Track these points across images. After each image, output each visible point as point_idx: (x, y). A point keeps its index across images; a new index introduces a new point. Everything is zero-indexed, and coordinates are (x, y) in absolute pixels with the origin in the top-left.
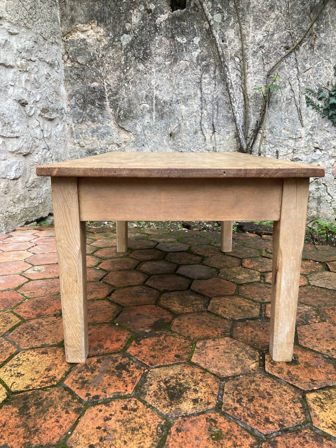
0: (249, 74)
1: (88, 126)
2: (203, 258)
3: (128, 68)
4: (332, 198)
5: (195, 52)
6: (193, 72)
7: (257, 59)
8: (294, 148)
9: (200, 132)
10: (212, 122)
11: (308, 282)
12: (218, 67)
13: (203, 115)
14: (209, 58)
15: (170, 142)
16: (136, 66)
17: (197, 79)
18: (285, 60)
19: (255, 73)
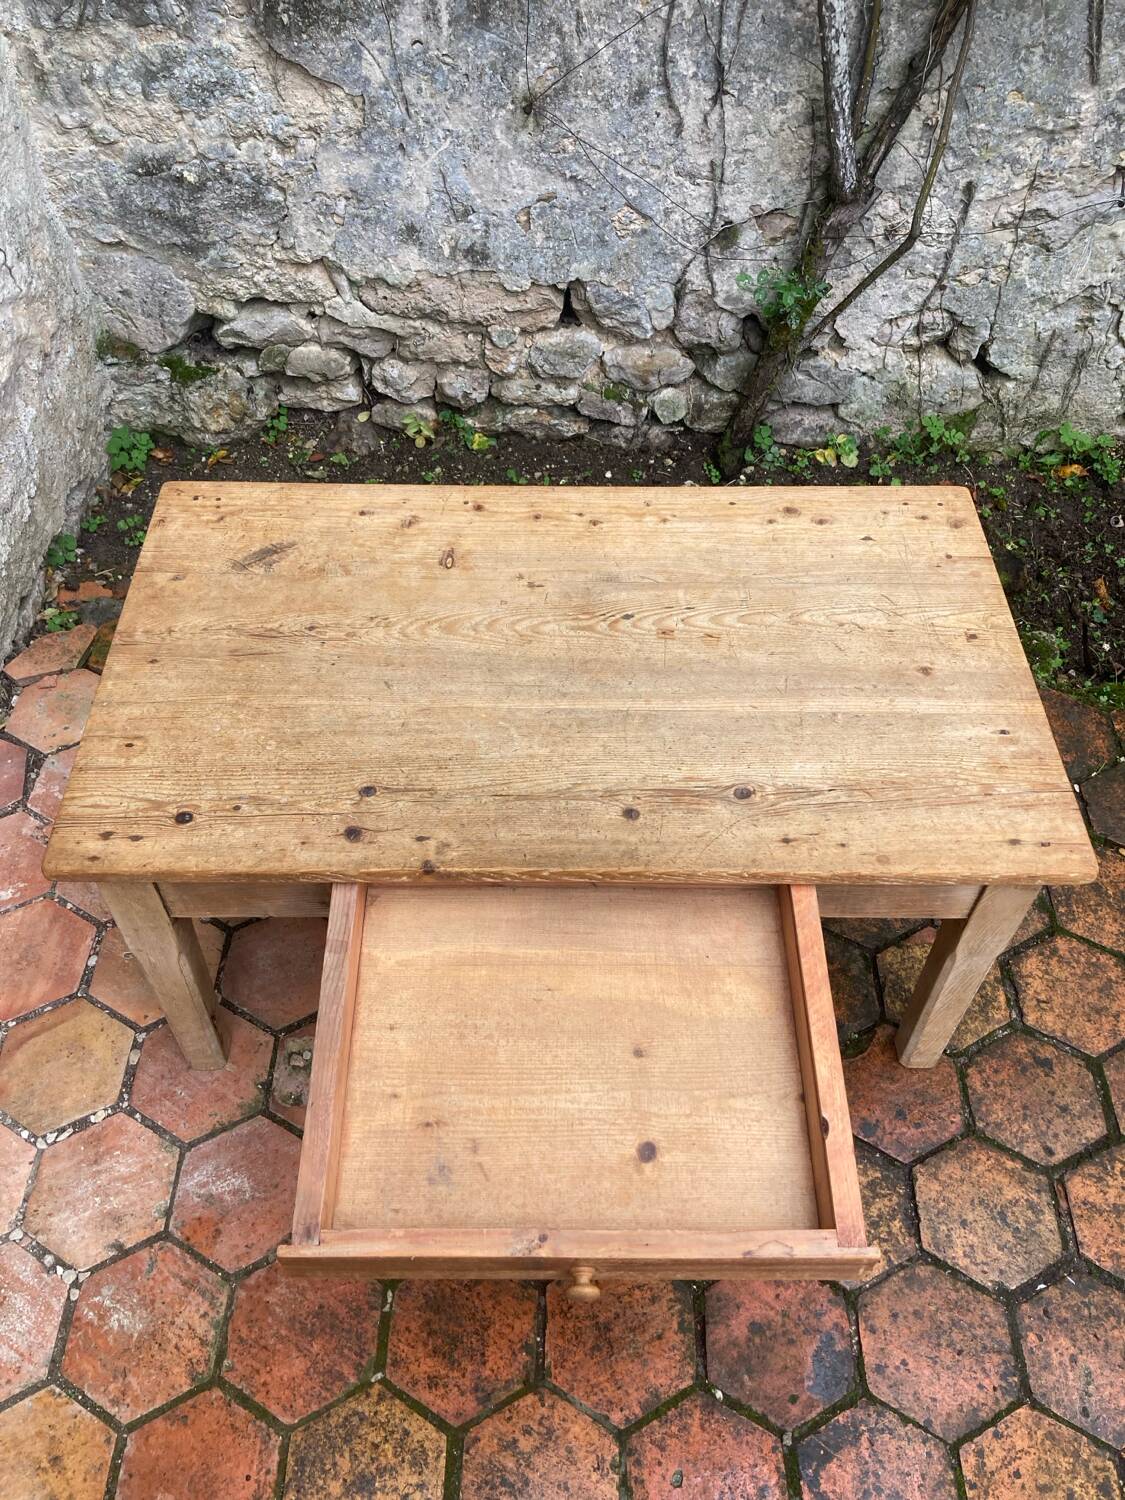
1: (119, 46)
8: (1041, 171)
9: (655, 92)
10: (712, 50)
13: (676, 12)
15: (524, 137)
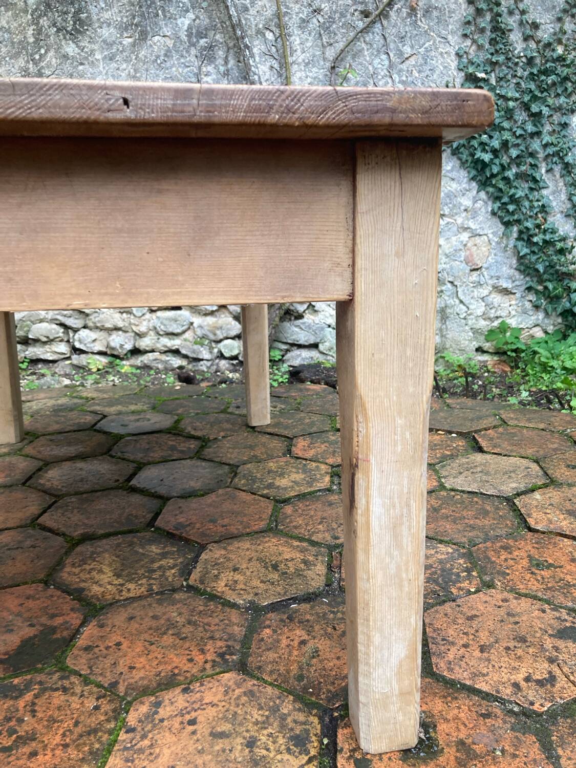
0: (296, 66)
2: (204, 442)
3: (43, 51)
4: (468, 308)
5: (183, 19)
6: (182, 61)
7: (310, 34)
11: (440, 481)
12: (231, 51)
14: (213, 32)
16: (60, 47)
17: (191, 75)
18: (364, 38)
19: (307, 64)
